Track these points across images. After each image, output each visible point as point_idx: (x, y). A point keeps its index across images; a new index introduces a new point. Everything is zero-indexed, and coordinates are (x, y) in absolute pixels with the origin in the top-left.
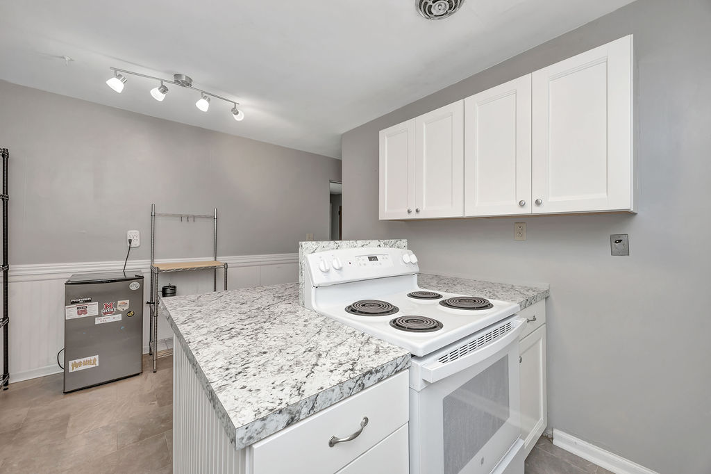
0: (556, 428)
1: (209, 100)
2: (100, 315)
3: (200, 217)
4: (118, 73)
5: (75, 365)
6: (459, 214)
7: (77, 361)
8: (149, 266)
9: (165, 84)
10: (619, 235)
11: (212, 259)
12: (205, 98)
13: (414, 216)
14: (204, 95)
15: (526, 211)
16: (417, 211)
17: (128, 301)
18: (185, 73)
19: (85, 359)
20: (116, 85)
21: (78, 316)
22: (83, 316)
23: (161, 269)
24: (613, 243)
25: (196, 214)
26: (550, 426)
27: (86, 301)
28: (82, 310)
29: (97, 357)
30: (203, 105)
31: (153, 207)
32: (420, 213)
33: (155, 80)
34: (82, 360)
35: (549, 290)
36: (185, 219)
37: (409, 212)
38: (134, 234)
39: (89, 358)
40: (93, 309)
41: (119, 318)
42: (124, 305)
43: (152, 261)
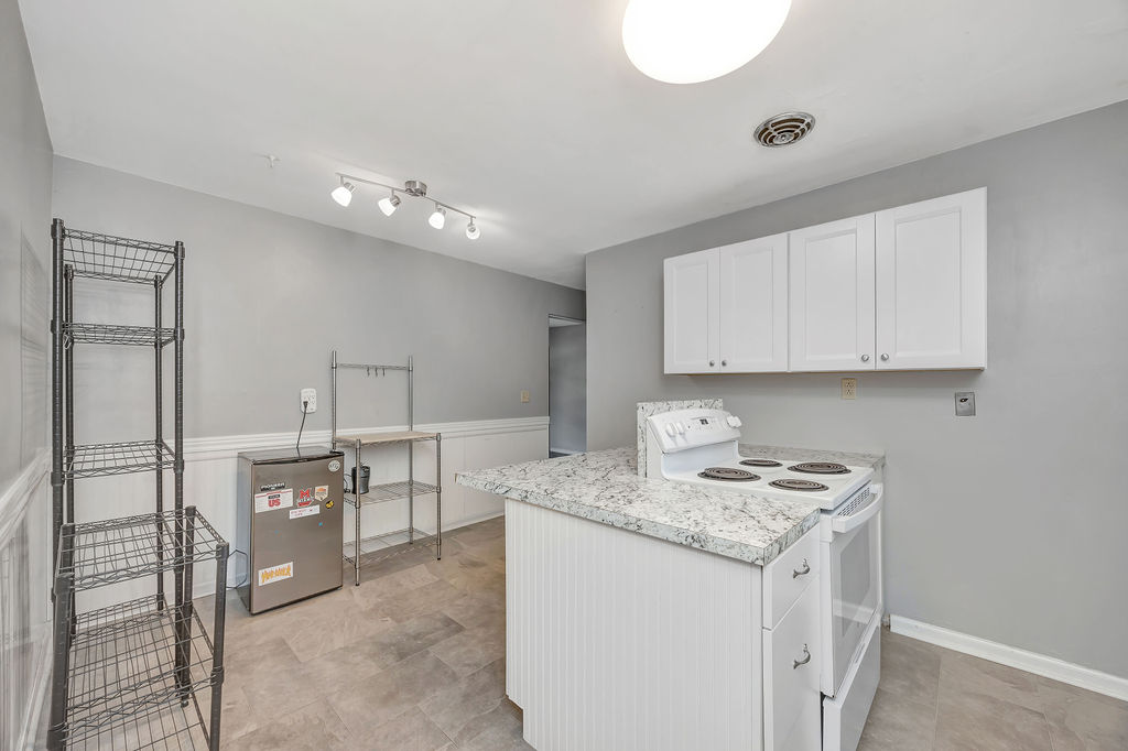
0: (895, 614)
1: (444, 213)
2: (295, 507)
3: (390, 368)
4: (346, 180)
5: (267, 576)
6: (784, 369)
7: (268, 570)
8: (330, 439)
9: (396, 193)
10: (965, 394)
11: (405, 428)
12: (439, 210)
13: (717, 369)
14: (440, 206)
15: (869, 367)
16: (724, 364)
17: (326, 487)
18: (419, 178)
19: (277, 567)
20: (342, 197)
21: (268, 509)
22: (275, 508)
23: (363, 442)
24: (959, 403)
25: (386, 364)
26: (886, 614)
27: (280, 488)
28: (274, 501)
29: (291, 564)
30: (437, 220)
31: (334, 354)
32: (728, 365)
33: (378, 187)
34: (274, 569)
35: (884, 457)
36: (372, 372)
37: (711, 365)
38: (309, 394)
39: (281, 566)
40: (287, 498)
41: (316, 510)
42: (322, 492)
43: (334, 431)
